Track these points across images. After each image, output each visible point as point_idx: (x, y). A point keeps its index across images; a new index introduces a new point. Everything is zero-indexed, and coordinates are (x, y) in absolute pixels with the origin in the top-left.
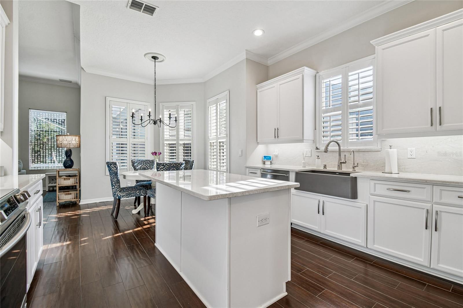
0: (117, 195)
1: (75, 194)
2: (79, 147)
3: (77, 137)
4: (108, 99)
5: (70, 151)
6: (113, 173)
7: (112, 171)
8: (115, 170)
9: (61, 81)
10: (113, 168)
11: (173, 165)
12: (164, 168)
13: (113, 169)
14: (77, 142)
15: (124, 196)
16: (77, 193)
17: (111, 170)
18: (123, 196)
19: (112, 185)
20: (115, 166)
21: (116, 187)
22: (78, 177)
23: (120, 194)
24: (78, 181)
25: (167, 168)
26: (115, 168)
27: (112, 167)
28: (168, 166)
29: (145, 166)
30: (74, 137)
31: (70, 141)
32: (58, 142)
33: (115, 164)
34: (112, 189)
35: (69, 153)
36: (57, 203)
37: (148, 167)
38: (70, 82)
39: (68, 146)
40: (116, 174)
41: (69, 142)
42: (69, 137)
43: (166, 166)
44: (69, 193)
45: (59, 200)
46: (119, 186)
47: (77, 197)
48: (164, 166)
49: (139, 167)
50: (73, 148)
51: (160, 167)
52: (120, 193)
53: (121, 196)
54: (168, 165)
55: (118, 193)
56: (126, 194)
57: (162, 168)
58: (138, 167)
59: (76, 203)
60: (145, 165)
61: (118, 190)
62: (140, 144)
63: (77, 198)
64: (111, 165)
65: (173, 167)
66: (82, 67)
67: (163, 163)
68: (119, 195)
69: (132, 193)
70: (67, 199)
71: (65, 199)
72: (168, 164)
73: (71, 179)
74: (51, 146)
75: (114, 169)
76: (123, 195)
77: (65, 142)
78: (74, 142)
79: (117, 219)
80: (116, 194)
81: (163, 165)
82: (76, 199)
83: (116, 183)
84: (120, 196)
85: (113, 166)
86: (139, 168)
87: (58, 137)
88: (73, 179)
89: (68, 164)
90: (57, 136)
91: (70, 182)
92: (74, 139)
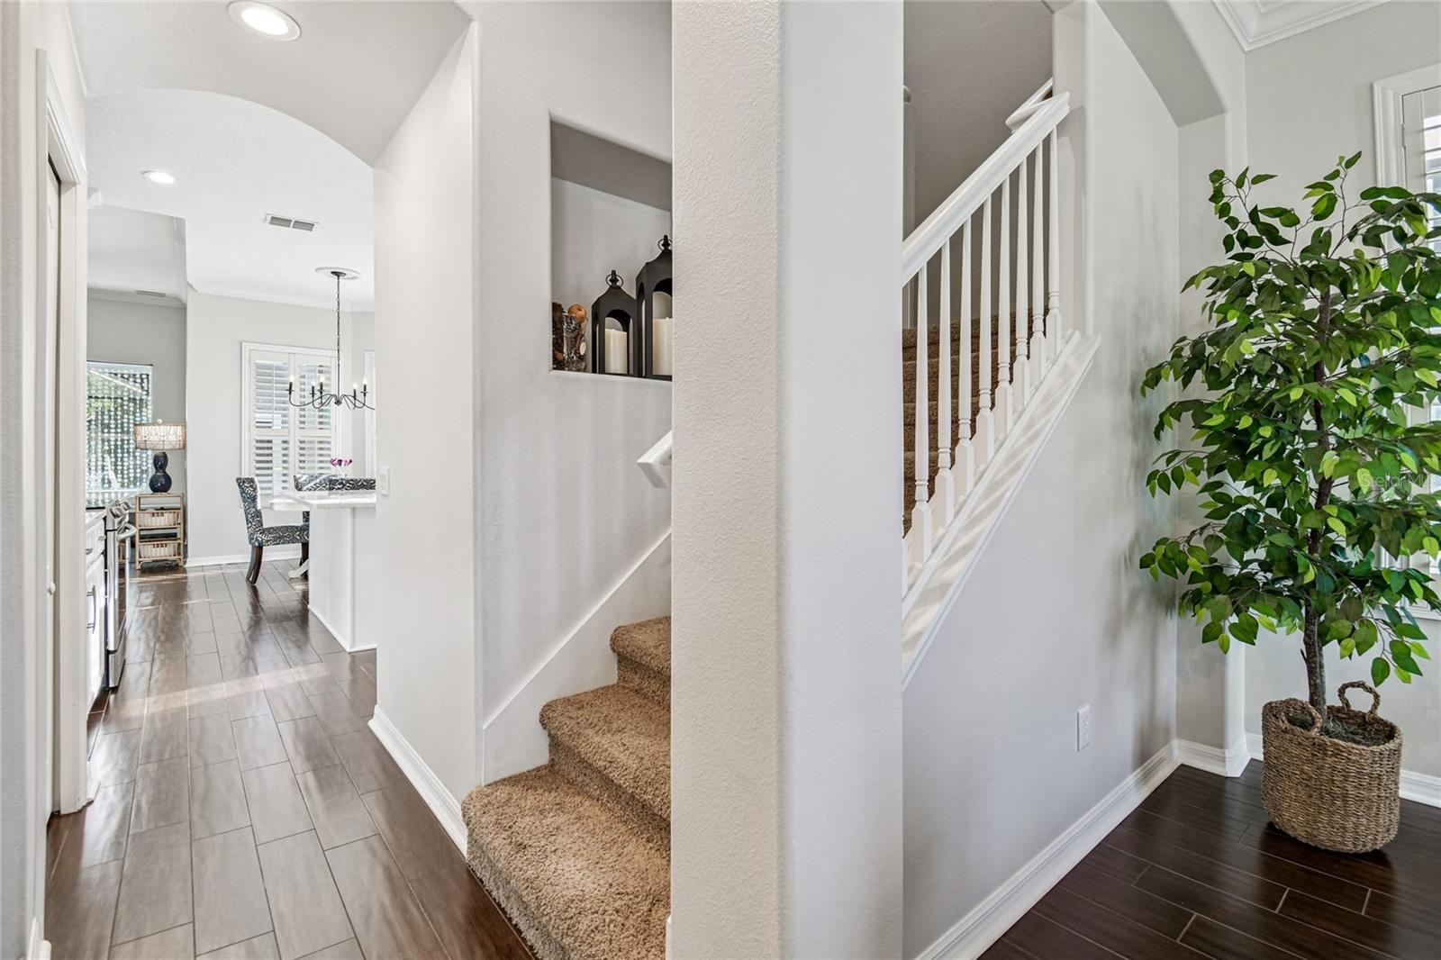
1: (174, 547)
2: (185, 447)
3: (179, 428)
5: (165, 456)
7: (246, 494)
9: (139, 292)
16: (179, 544)
17: (244, 492)
18: (267, 541)
19: (247, 520)
22: (181, 511)
24: (180, 520)
30: (172, 427)
31: (162, 435)
32: (139, 439)
33: (252, 481)
34: (248, 528)
35: (160, 462)
36: (137, 563)
38: (162, 295)
39: (160, 447)
41: (162, 438)
42: (162, 427)
44: (162, 544)
45: (140, 557)
46: (261, 522)
50: (171, 449)
59: (177, 565)
63: (179, 554)
66: (190, 282)
70: (158, 555)
71: (153, 555)
73: (166, 515)
74: (116, 446)
77: (154, 438)
78: (172, 438)
79: (255, 582)
87: (139, 428)
88: (171, 515)
89: (161, 484)
91: (164, 521)
92: (172, 432)
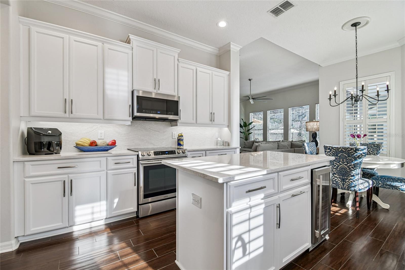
11: (342, 150)
12: (331, 152)
25: (334, 152)
28: (335, 151)
37: (371, 152)
43: (333, 150)
48: (331, 150)
51: (327, 151)
54: (335, 149)
57: (328, 152)
62: (378, 125)
65: (342, 152)
67: (330, 147)
72: (334, 147)
81: (329, 149)
90: (306, 122)
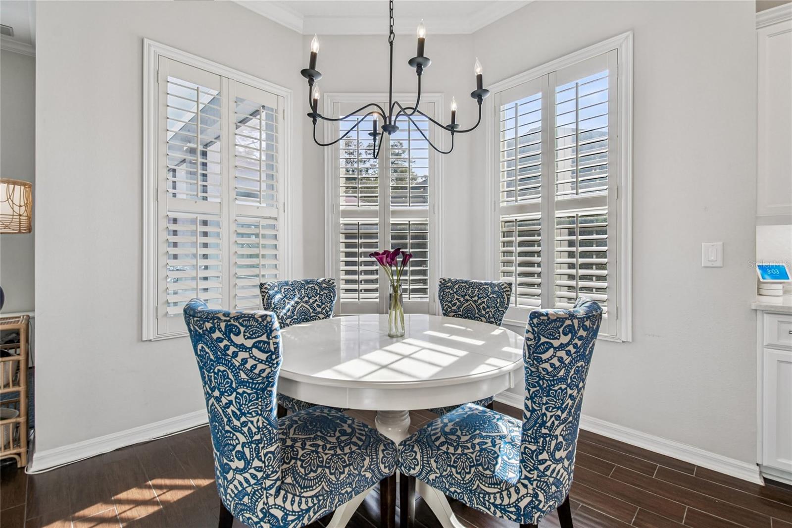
0: (266, 513)
2: (30, 229)
4: (152, 48)
6: (242, 383)
8: (260, 367)
10: (242, 355)
13: (244, 361)
14: (16, 209)
15: (308, 510)
16: (17, 426)
20: (264, 338)
21: (256, 463)
23: (283, 509)
26: (263, 356)
27: (242, 347)
29: (306, 302)
40: (263, 390)
47: (17, 441)
49: (287, 308)
52: (285, 499)
53: (290, 518)
55: (271, 501)
56: (316, 496)
58: (284, 311)
60: (306, 299)
61: (268, 483)
64: (230, 330)
68: (279, 514)
69: (343, 485)
75: (251, 362)
76: (304, 506)
80: (260, 505)
82: (15, 451)
83: (259, 442)
84: (284, 518)
85: (249, 343)
86: (289, 314)
